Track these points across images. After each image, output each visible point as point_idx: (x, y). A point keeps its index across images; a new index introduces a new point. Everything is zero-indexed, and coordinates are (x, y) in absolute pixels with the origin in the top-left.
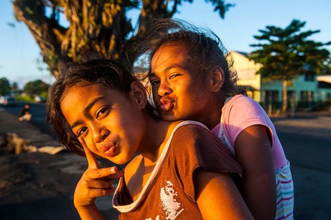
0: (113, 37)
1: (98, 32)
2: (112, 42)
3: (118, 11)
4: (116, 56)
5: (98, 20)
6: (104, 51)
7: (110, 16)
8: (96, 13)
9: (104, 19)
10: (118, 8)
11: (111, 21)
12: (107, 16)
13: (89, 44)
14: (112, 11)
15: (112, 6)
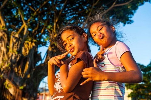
0: (28, 63)
1: (18, 58)
2: (27, 66)
3: (33, 46)
4: (29, 76)
5: (19, 51)
6: (20, 72)
7: (27, 49)
8: (19, 47)
9: (23, 51)
10: (34, 44)
11: (28, 52)
12: (26, 49)
13: (11, 66)
14: (29, 46)
15: (30, 43)
